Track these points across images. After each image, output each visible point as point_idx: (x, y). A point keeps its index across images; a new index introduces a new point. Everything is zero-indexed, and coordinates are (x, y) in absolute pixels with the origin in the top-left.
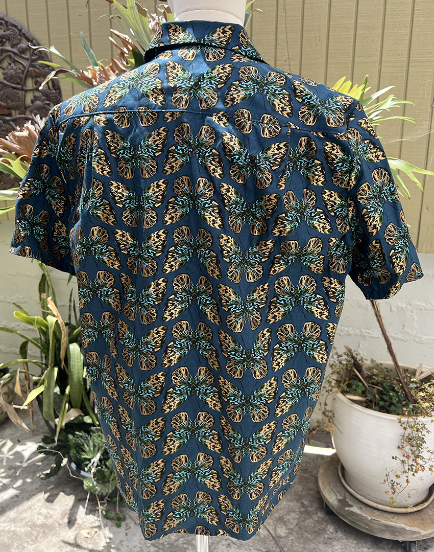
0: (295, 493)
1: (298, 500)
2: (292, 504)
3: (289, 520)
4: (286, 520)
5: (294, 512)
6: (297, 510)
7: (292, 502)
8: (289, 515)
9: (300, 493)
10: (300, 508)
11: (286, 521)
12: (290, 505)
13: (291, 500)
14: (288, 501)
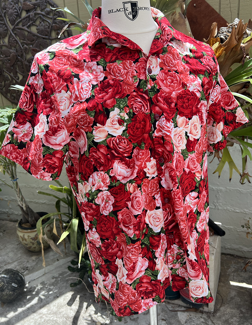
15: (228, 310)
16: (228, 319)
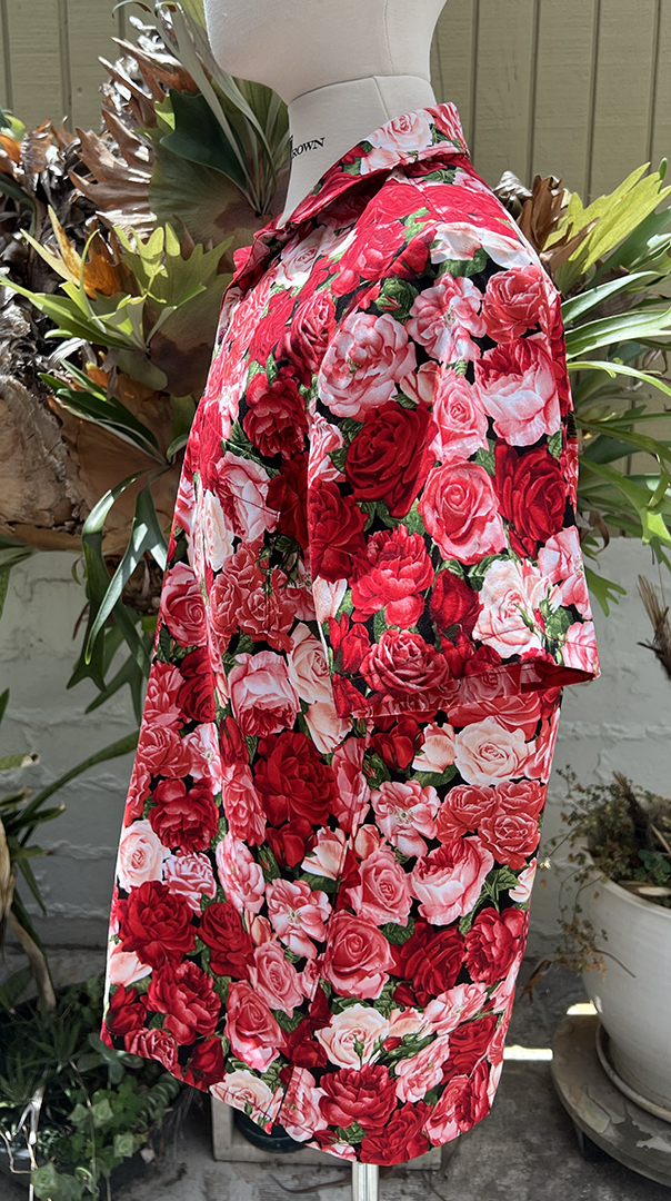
0: (503, 1118)
1: (516, 1136)
2: (505, 1149)
3: (508, 1187)
4: (502, 1188)
5: (514, 1165)
6: (520, 1161)
7: (504, 1141)
8: (505, 1175)
9: (515, 1118)
10: (525, 1156)
11: (503, 1192)
12: (501, 1151)
13: (500, 1139)
14: (494, 1141)
15: (487, 1148)
16: (493, 1181)
